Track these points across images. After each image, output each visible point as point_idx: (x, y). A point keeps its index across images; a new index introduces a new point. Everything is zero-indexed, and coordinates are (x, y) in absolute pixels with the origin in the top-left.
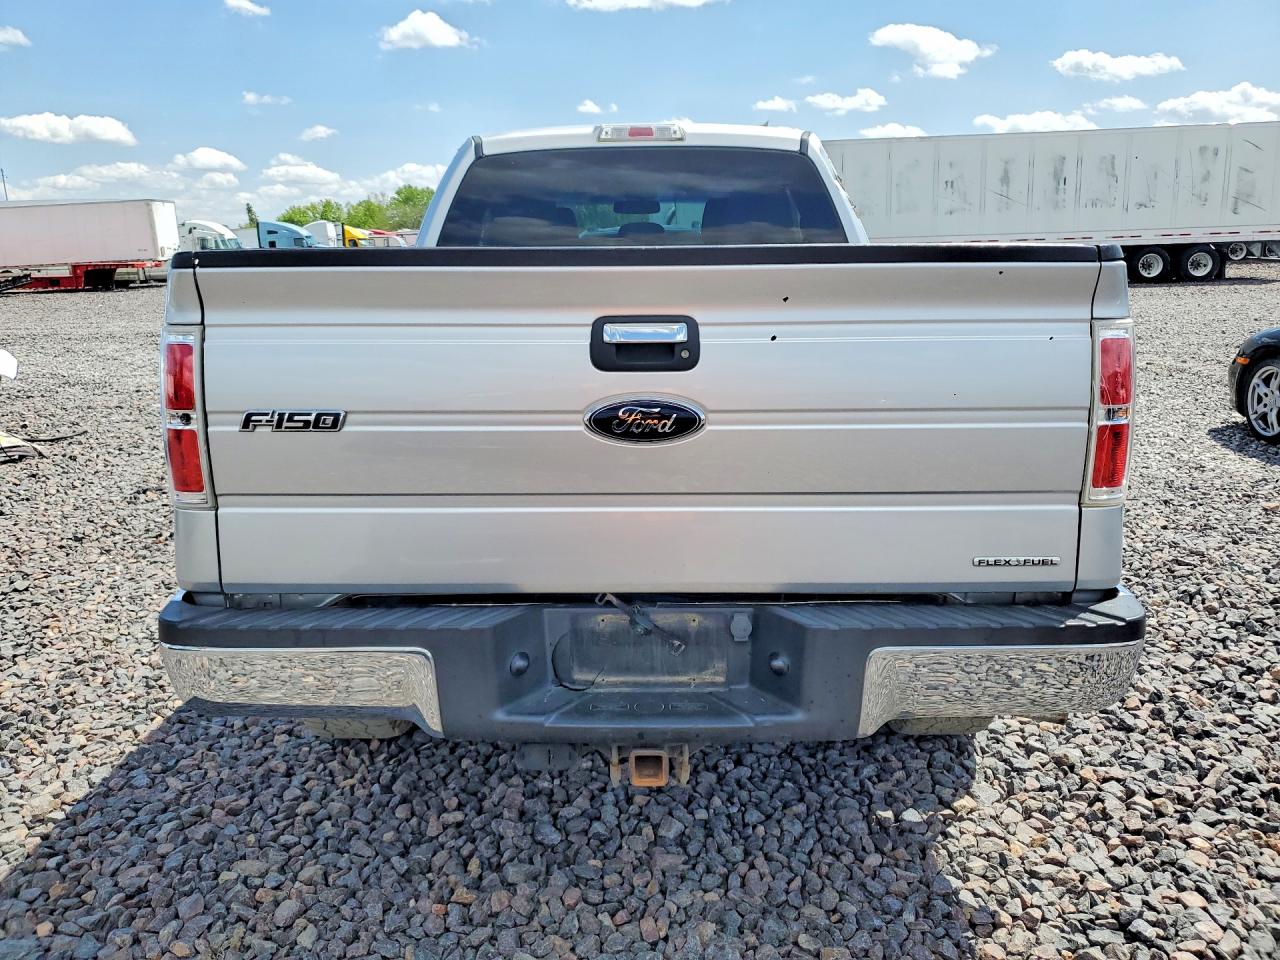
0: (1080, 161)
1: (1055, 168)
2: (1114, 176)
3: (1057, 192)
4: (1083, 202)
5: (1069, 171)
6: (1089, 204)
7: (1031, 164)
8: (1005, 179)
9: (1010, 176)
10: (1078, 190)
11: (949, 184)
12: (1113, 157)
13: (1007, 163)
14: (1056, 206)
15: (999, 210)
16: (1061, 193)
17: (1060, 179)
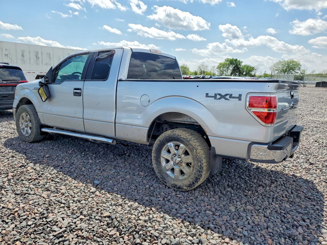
0: (42, 53)
1: (36, 55)
2: (50, 58)
3: (37, 61)
4: (44, 64)
5: (40, 55)
6: (45, 65)
7: (30, 52)
8: (23, 56)
9: (24, 55)
10: (42, 61)
11: (6, 55)
12: (50, 53)
13: (23, 51)
14: (37, 64)
15: (22, 64)
16: (38, 61)
17: (37, 58)
